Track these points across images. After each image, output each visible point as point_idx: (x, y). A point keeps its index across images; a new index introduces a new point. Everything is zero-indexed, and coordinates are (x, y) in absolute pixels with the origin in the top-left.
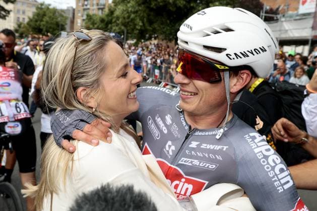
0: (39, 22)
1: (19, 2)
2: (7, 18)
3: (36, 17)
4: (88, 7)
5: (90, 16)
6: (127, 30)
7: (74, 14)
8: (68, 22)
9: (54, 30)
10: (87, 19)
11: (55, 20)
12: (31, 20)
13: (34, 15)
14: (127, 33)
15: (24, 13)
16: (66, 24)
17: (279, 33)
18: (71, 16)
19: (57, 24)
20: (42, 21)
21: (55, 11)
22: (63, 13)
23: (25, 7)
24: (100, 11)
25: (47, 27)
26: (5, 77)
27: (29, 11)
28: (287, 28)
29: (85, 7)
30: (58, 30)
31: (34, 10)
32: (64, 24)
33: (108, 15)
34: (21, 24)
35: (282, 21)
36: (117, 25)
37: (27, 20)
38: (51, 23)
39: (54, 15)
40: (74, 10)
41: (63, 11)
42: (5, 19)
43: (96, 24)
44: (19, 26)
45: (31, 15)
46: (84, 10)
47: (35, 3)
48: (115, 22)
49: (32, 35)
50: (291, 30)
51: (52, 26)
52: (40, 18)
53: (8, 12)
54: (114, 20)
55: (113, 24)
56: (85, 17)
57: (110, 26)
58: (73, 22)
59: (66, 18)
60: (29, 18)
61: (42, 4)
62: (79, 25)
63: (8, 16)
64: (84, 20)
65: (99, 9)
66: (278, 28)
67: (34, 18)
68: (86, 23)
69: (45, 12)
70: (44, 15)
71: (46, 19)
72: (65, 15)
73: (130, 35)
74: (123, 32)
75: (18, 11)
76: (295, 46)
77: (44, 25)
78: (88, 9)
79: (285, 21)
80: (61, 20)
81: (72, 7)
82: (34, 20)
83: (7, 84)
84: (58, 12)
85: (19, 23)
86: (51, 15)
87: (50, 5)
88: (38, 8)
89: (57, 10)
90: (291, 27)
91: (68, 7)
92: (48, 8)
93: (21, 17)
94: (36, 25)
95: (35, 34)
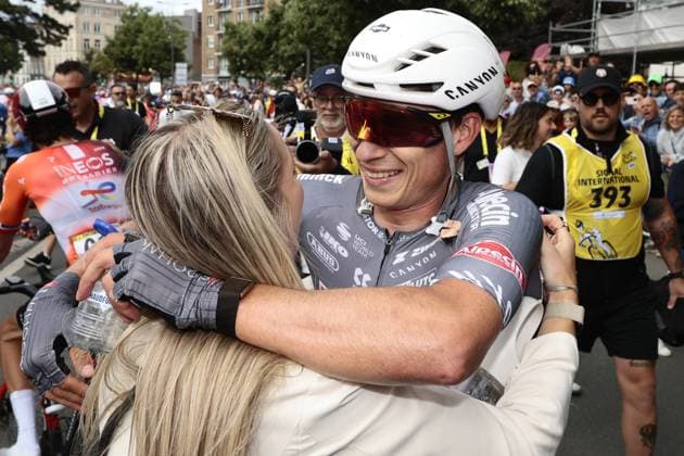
0: (128, 48)
1: (87, 6)
2: (63, 42)
3: (122, 36)
4: (229, 7)
5: (233, 27)
6: (312, 51)
7: (200, 24)
8: (189, 42)
9: (160, 60)
10: (226, 34)
11: (161, 40)
12: (112, 44)
13: (118, 33)
14: (312, 57)
15: (97, 29)
16: (185, 47)
17: (635, 36)
18: (194, 28)
19: (166, 48)
20: (134, 43)
21: (160, 21)
22: (176, 24)
23: (98, 18)
24: (254, 15)
25: (145, 55)
26: (100, 170)
27: (108, 24)
28: (652, 26)
29: (223, 9)
30: (169, 60)
31: (117, 21)
32: (179, 47)
33: (269, 24)
34: (92, 52)
35: (641, 12)
36: (290, 42)
37: (103, 44)
38: (155, 47)
39: (158, 29)
40: (199, 16)
41: (176, 19)
42: (60, 45)
43: (246, 42)
44: (89, 57)
45: (111, 33)
46: (220, 13)
47: (120, 7)
48: (286, 35)
49: (116, 73)
50: (659, 29)
51: (157, 53)
52: (132, 38)
53: (66, 29)
54: (282, 32)
55: (281, 41)
56: (222, 30)
57: (274, 44)
58: (198, 41)
59: (185, 34)
60: (108, 39)
61: (133, 9)
62: (212, 46)
63: (65, 39)
64: (220, 35)
65: (251, 10)
66: (633, 28)
67: (117, 38)
68: (224, 43)
69: (139, 24)
70: (139, 31)
71: (143, 38)
72: (181, 28)
73: (317, 61)
74: (303, 55)
75: (86, 26)
76: (671, 63)
77: (139, 52)
78: (229, 12)
79: (647, 11)
80: (175, 39)
81: (195, 10)
82: (118, 43)
83: (109, 187)
84: (167, 23)
85: (88, 51)
86: (154, 29)
87: (149, 10)
88: (124, 18)
89: (164, 17)
90: (660, 23)
91: (186, 11)
92: (146, 17)
93: (92, 37)
94: (122, 53)
95: (122, 72)
